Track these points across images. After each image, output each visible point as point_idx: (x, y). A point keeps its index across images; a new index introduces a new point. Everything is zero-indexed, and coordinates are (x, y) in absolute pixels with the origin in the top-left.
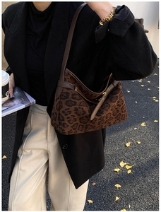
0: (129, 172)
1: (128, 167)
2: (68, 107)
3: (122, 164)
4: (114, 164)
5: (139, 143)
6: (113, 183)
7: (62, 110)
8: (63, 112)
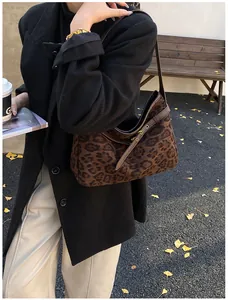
0: (187, 255)
1: (185, 248)
2: (88, 153)
3: (178, 243)
4: (166, 242)
5: (207, 215)
6: (161, 269)
7: (81, 156)
8: (83, 159)
